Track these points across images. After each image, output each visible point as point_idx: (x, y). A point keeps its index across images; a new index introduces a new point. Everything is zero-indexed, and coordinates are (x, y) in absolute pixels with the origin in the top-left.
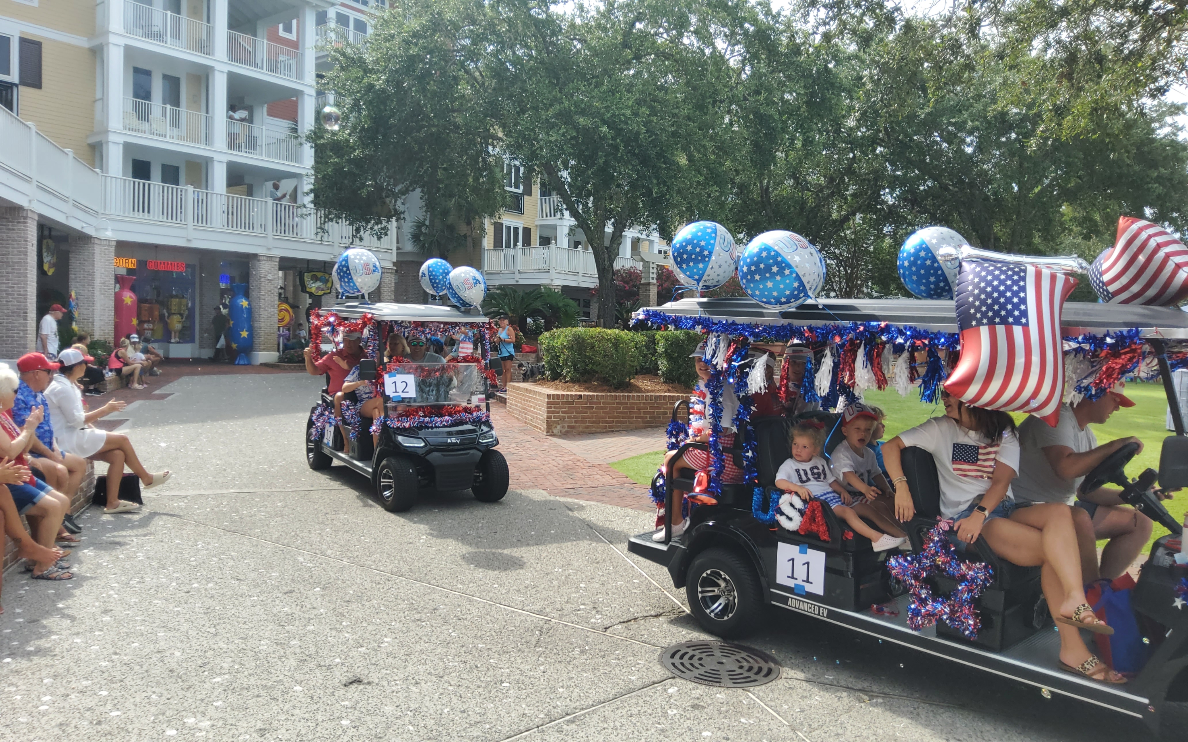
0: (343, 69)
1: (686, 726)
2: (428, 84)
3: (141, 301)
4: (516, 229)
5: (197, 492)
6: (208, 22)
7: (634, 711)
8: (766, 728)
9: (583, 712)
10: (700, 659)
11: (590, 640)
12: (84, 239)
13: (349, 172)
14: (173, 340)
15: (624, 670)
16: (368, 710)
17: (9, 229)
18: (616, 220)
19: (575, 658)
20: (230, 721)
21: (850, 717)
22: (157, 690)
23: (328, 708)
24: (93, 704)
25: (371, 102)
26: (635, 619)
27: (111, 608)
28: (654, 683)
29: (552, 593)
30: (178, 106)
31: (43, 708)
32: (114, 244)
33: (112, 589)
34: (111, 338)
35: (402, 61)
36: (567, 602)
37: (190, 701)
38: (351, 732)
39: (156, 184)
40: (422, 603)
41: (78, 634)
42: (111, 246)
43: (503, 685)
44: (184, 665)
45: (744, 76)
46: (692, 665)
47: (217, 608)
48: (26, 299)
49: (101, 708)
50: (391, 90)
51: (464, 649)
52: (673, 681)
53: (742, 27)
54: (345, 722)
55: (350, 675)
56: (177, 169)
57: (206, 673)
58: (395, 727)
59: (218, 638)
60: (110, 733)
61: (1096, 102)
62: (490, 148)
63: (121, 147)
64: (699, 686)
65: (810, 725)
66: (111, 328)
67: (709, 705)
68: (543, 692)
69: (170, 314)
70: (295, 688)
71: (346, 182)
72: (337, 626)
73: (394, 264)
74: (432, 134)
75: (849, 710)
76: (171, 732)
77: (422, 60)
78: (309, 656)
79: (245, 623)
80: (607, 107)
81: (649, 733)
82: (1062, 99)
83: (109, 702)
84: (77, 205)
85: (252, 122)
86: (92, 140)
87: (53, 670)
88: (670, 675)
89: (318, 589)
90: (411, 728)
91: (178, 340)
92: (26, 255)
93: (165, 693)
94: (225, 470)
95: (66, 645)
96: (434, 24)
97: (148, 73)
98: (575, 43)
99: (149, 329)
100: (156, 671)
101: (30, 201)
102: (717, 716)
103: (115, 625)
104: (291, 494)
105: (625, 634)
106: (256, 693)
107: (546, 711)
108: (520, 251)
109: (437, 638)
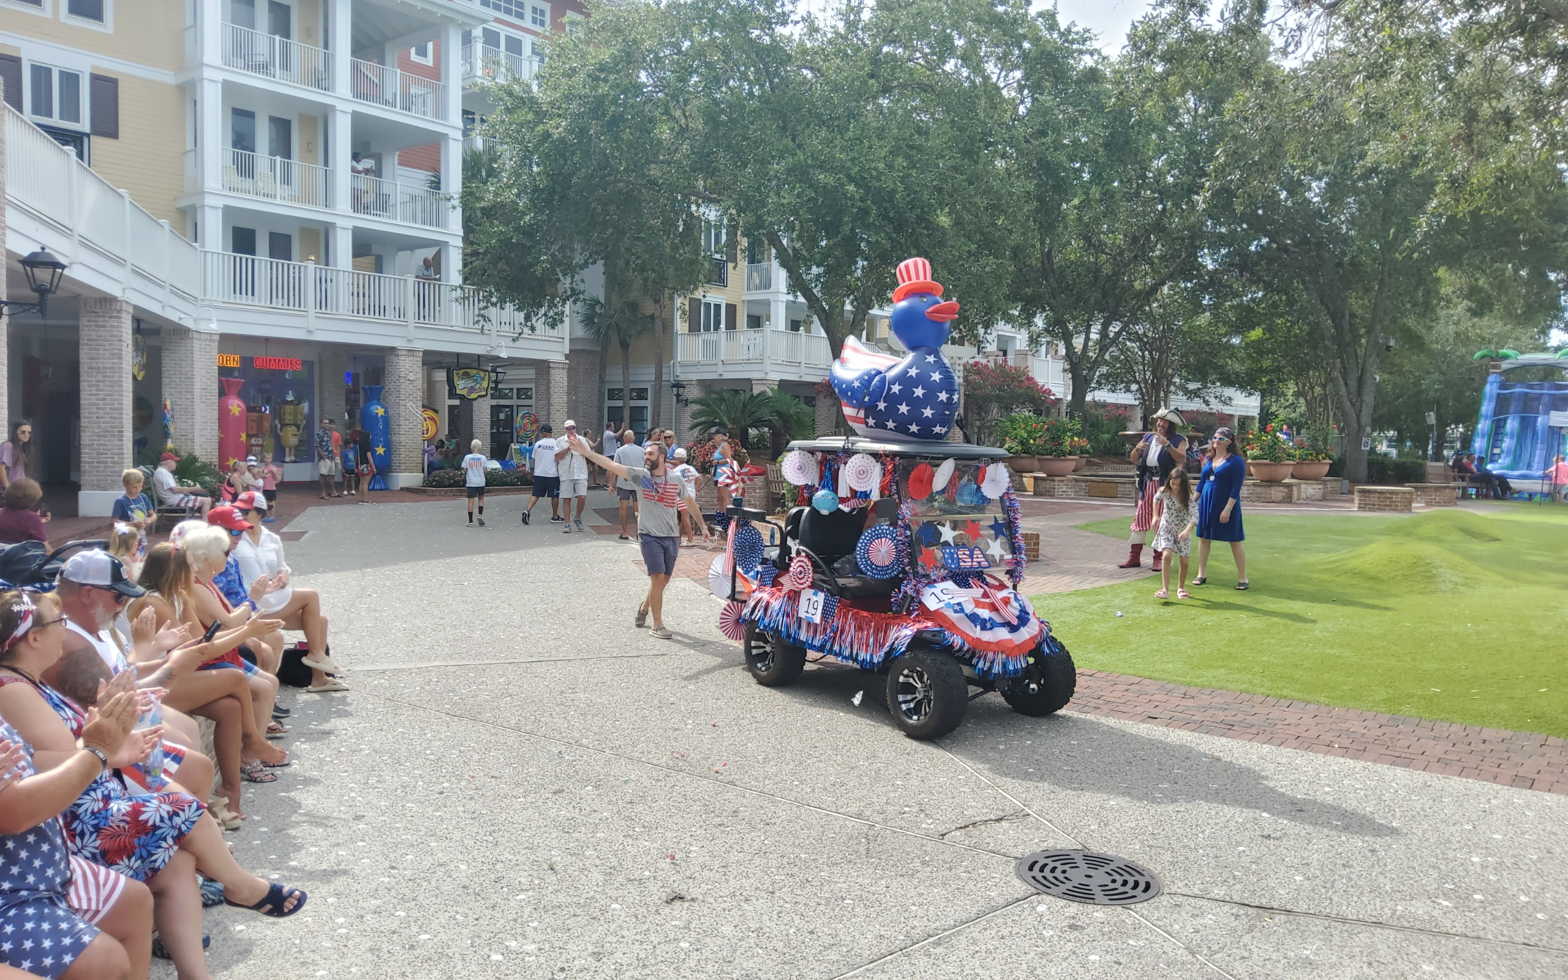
0: (508, 111)
1: (1068, 949)
2: (623, 131)
3: (250, 409)
4: (718, 307)
5: (395, 666)
6: (326, 46)
7: (1005, 932)
8: (1160, 952)
9: (946, 933)
10: (1064, 872)
11: (928, 849)
12: (180, 332)
13: (518, 244)
14: (287, 459)
15: (979, 885)
16: (705, 931)
17: (97, 326)
18: (856, 299)
19: (918, 871)
20: (557, 944)
21: (1253, 938)
22: (460, 910)
23: (659, 928)
24: (394, 926)
25: (548, 156)
26: (974, 824)
27: (361, 813)
28: (1018, 900)
29: (865, 792)
30: (289, 158)
31: (343, 931)
32: (217, 338)
33: (352, 790)
34: (215, 460)
35: (588, 102)
36: (887, 803)
37: (502, 921)
38: (695, 955)
39: (262, 257)
40: (718, 805)
41: (338, 845)
42: (214, 341)
43: (847, 901)
44: (476, 879)
45: (1022, 110)
46: (1055, 878)
47: (484, 812)
48: (121, 414)
49: (407, 931)
50: (572, 139)
51: (786, 859)
52: (1040, 898)
53: (1020, 47)
54: (684, 945)
55: (669, 890)
56: (287, 239)
57: (505, 889)
58: (742, 950)
59: (501, 848)
60: (430, 959)
61: (1500, 169)
62: (694, 208)
63: (220, 211)
64: (1071, 903)
65: (1210, 948)
66: (216, 446)
67: (1088, 925)
68: (894, 910)
69: (283, 425)
70: (613, 906)
71: (512, 255)
72: (631, 833)
73: (567, 357)
74: (620, 192)
75: (1250, 930)
76: (496, 957)
77: (614, 102)
78: (614, 868)
79: (523, 830)
80: (853, 159)
81: (1029, 957)
82: (1460, 168)
83: (412, 924)
84: (175, 291)
85: (380, 176)
86: (183, 203)
87: (332, 888)
88: (1035, 891)
89: (589, 788)
90: (760, 951)
91: (293, 458)
92: (121, 358)
93: (470, 913)
94: (416, 636)
95: (332, 859)
96: (628, 54)
97: (251, 115)
98: (805, 72)
99: (257, 445)
100: (447, 887)
101: (124, 289)
102: (1100, 938)
103: (376, 834)
104: (510, 667)
105: (967, 842)
106: (572, 913)
107: (904, 931)
108: (723, 336)
109: (751, 847)
